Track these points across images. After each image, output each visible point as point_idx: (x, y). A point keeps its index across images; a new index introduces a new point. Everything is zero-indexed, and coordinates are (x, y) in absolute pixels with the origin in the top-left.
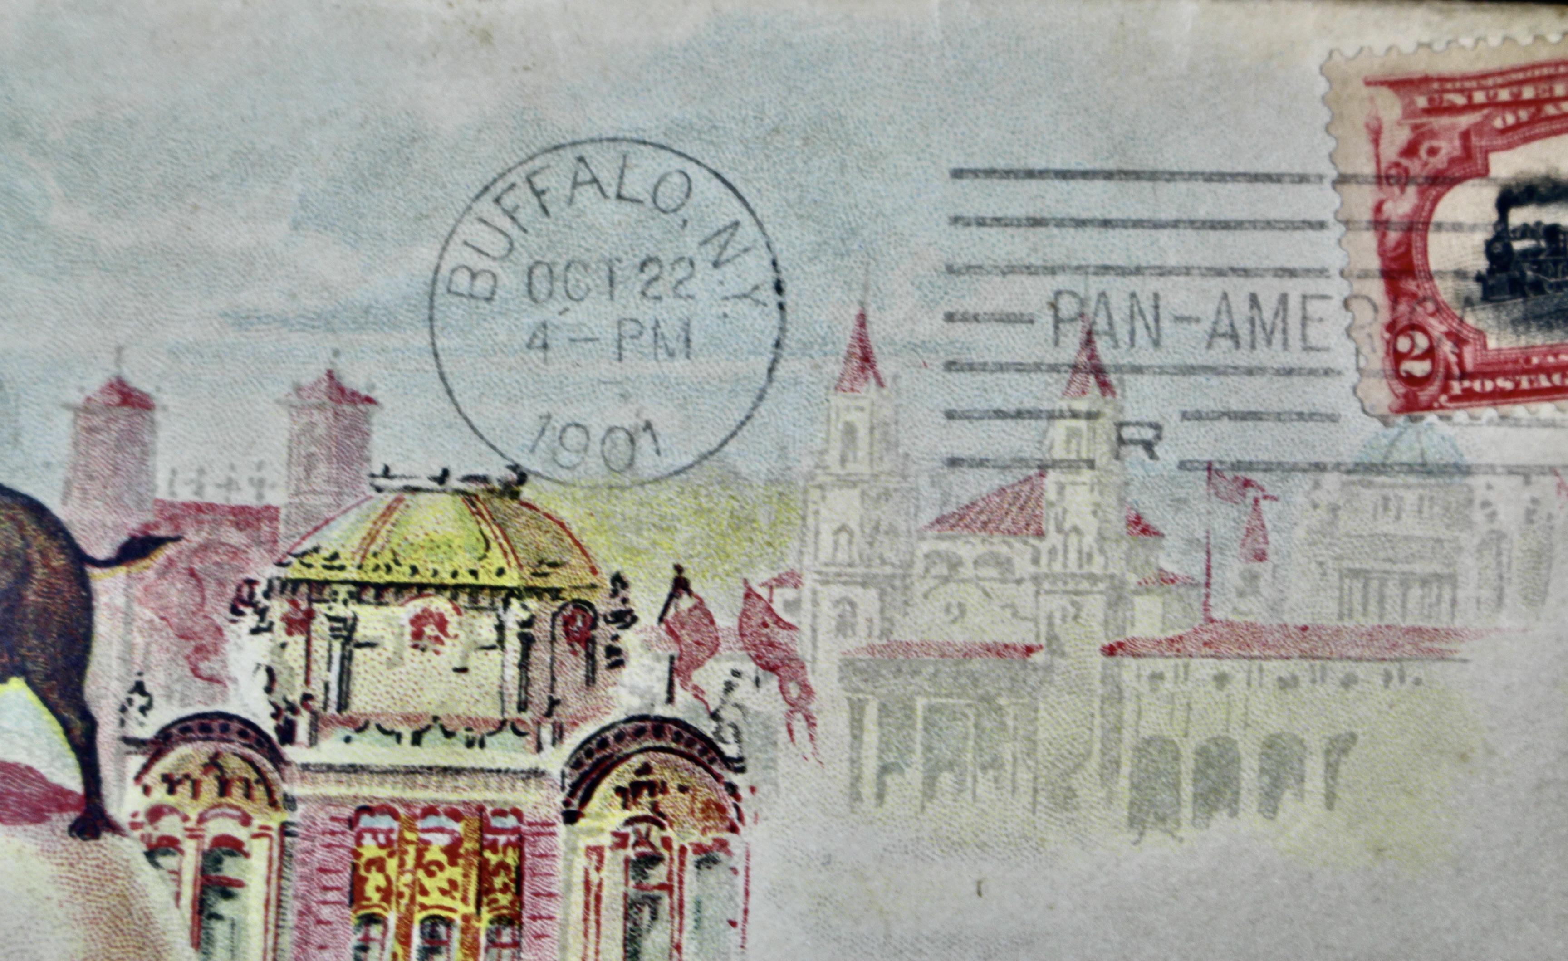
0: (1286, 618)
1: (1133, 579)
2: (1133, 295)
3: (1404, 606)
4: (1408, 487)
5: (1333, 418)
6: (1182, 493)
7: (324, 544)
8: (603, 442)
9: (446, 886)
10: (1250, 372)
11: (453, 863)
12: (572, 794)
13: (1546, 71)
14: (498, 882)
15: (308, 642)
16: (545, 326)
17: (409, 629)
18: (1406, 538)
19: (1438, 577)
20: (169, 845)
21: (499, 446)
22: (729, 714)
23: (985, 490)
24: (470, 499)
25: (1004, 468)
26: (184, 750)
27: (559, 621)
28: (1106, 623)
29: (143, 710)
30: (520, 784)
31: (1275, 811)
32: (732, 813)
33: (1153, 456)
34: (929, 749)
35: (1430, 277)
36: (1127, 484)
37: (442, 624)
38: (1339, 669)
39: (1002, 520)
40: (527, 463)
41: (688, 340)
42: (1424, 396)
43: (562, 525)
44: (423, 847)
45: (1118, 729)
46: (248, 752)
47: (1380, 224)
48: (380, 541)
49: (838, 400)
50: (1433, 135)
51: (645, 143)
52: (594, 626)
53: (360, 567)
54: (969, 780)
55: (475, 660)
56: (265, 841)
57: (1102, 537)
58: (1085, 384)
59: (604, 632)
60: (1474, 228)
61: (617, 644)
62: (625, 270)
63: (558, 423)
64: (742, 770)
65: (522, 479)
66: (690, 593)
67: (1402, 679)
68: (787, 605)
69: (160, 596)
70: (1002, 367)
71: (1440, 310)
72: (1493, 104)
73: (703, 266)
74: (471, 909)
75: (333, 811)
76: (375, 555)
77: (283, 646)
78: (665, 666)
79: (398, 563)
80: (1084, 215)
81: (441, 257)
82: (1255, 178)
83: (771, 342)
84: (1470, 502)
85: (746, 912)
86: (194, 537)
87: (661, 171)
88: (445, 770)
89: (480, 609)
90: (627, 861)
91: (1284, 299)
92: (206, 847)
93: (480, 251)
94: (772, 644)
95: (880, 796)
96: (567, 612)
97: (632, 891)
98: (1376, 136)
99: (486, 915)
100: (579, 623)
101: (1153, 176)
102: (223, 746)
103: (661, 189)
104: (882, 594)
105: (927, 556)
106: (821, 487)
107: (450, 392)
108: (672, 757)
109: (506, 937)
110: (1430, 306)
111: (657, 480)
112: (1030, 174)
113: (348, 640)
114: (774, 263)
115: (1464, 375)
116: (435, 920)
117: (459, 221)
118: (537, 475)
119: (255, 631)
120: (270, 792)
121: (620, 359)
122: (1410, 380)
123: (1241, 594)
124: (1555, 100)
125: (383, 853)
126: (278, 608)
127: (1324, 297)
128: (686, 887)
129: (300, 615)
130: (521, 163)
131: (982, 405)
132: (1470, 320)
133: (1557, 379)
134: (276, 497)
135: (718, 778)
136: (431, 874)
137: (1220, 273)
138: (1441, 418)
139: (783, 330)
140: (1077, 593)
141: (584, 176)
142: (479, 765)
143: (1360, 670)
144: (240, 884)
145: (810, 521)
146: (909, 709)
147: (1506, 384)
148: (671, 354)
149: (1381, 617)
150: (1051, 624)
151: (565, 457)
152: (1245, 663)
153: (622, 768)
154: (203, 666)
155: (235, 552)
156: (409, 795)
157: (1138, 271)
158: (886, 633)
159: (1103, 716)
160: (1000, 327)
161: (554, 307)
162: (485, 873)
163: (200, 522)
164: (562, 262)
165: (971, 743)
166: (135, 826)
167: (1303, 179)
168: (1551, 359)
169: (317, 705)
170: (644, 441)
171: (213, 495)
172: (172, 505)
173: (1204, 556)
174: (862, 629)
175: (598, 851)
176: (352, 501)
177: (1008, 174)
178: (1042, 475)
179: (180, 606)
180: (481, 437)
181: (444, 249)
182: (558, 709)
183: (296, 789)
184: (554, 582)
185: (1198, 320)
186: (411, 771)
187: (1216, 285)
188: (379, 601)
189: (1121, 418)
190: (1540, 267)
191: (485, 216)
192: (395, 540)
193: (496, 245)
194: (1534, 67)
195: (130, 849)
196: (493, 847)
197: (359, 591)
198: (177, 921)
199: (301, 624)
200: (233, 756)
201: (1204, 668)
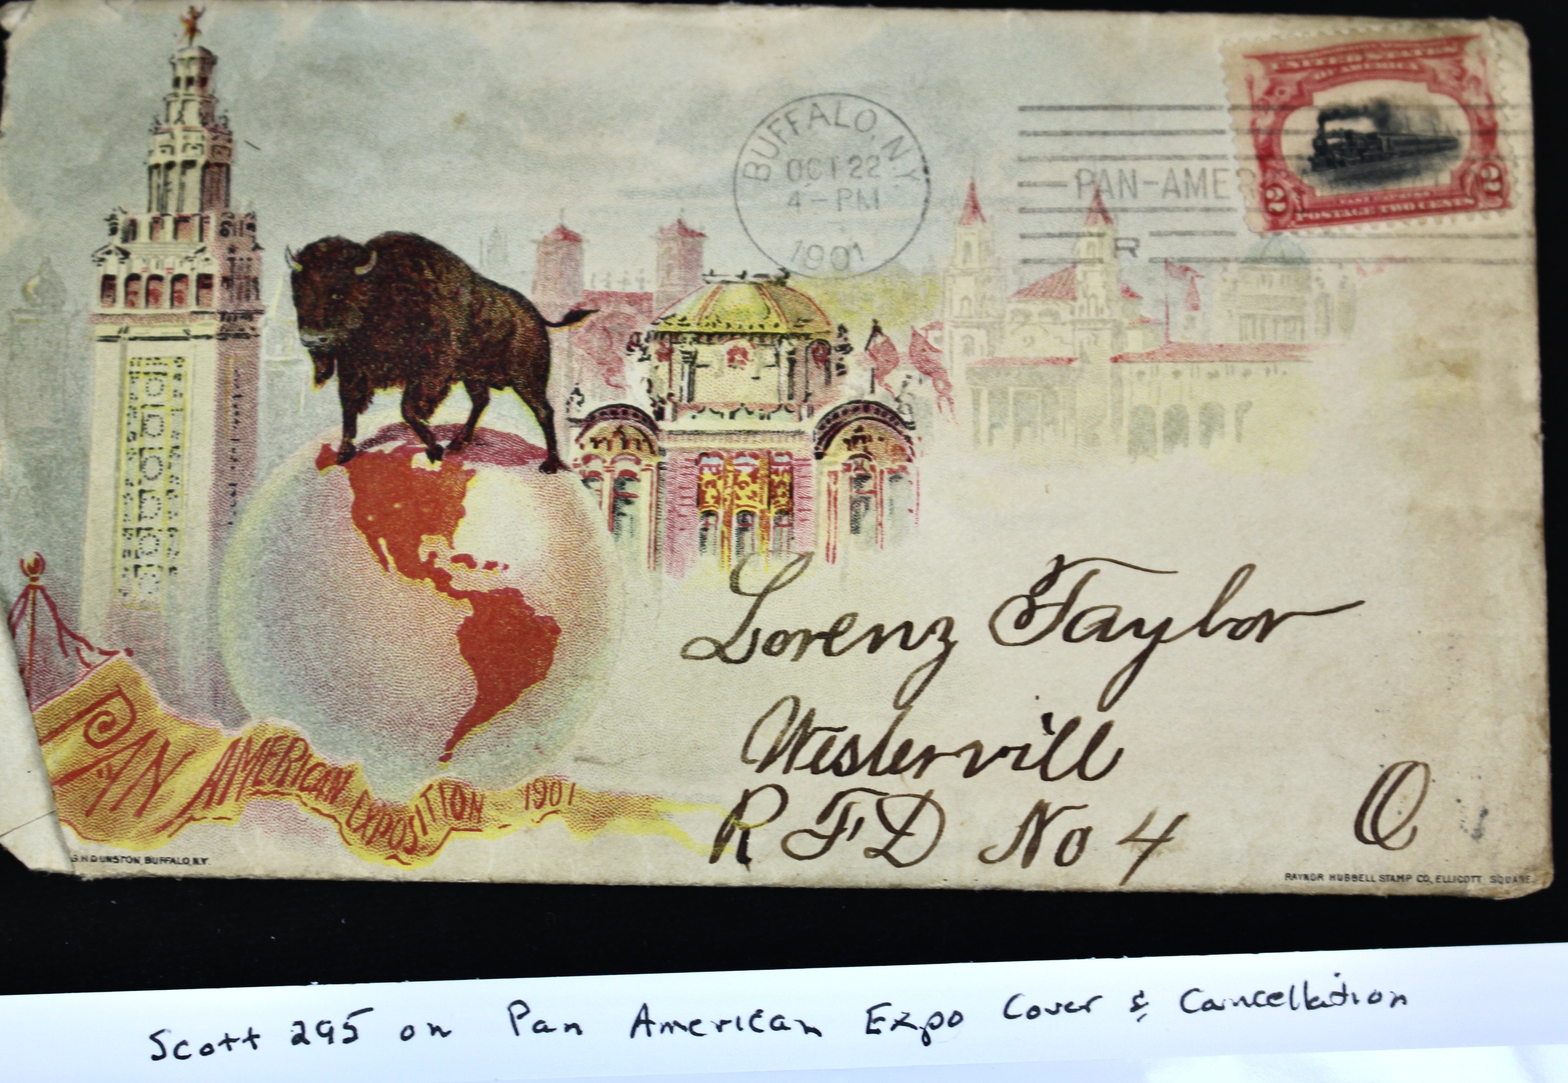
0: (1212, 341)
1: (1126, 321)
2: (1121, 171)
3: (1275, 333)
4: (1275, 270)
5: (1233, 234)
6: (1151, 275)
7: (678, 312)
8: (831, 255)
9: (750, 494)
10: (1187, 210)
11: (754, 482)
12: (819, 443)
13: (1342, 49)
14: (780, 491)
15: (670, 365)
16: (797, 193)
17: (726, 357)
18: (1276, 297)
19: (1294, 318)
20: (595, 476)
21: (774, 258)
22: (905, 399)
23: (1043, 275)
24: (758, 286)
25: (1054, 263)
26: (602, 425)
27: (810, 351)
28: (1112, 346)
29: (580, 403)
30: (790, 439)
31: (1208, 444)
32: (909, 452)
33: (1134, 255)
34: (1016, 415)
35: (1283, 158)
36: (1121, 271)
37: (745, 354)
38: (1240, 367)
39: (1053, 291)
40: (789, 267)
41: (877, 200)
42: (1283, 221)
43: (810, 299)
44: (737, 474)
45: (1121, 402)
46: (639, 425)
47: (1254, 131)
48: (709, 310)
49: (961, 230)
50: (1281, 83)
51: (849, 95)
52: (829, 353)
53: (698, 324)
54: (1039, 431)
55: (764, 373)
56: (648, 473)
57: (1108, 300)
58: (1096, 218)
59: (835, 356)
60: (1306, 133)
61: (842, 363)
62: (841, 163)
63: (806, 245)
64: (913, 429)
65: (787, 275)
66: (882, 334)
67: (1276, 371)
68: (937, 340)
69: (587, 342)
70: (1050, 211)
71: (1289, 176)
72: (1314, 67)
73: (884, 160)
74: (765, 506)
75: (687, 456)
76: (707, 317)
77: (657, 367)
78: (868, 375)
79: (719, 322)
80: (1092, 129)
81: (739, 158)
82: (1185, 108)
83: (921, 199)
84: (1309, 278)
85: (918, 504)
86: (606, 310)
87: (859, 110)
88: (749, 432)
89: (766, 345)
90: (851, 478)
91: (1203, 171)
92: (616, 476)
93: (760, 154)
94: (928, 361)
95: (990, 441)
96: (814, 346)
97: (854, 495)
98: (1250, 84)
99: (774, 510)
100: (821, 352)
101: (1130, 108)
102: (625, 422)
103: (860, 120)
104: (988, 332)
105: (1012, 311)
106: (952, 276)
107: (746, 230)
108: (875, 422)
109: (785, 521)
110: (1284, 174)
111: (862, 274)
112: (1062, 108)
113: (692, 363)
114: (923, 158)
115: (1304, 210)
116: (745, 513)
117: (749, 138)
118: (796, 273)
119: (641, 360)
120: (651, 446)
121: (840, 210)
122: (1274, 213)
123: (1186, 328)
124: (1347, 64)
125: (715, 478)
126: (653, 347)
127: (1225, 170)
128: (884, 491)
129: (665, 351)
130: (783, 107)
131: (1040, 231)
132: (1306, 181)
133: (1354, 212)
134: (651, 288)
135: (900, 433)
136: (742, 488)
137: (1168, 158)
138: (1293, 233)
139: (929, 193)
140: (1096, 329)
141: (817, 113)
142: (767, 429)
143: (1253, 367)
144: (636, 496)
145: (947, 294)
146: (1004, 394)
147: (1327, 215)
148: (868, 207)
149: (1263, 338)
150: (1081, 346)
151: (811, 263)
152: (1189, 365)
153: (847, 428)
154: (613, 380)
155: (629, 318)
156: (728, 446)
157: (1123, 158)
158: (991, 353)
159: (1113, 395)
160: (1048, 189)
161: (803, 183)
162: (772, 486)
163: (609, 302)
164: (806, 159)
165: (1040, 411)
166: (576, 466)
167: (1211, 108)
168: (1351, 201)
169: (676, 399)
170: (854, 254)
171: (616, 287)
172: (593, 293)
173: (1163, 308)
174: (978, 351)
175: (835, 474)
176: (694, 289)
177: (1051, 108)
178: (1074, 267)
179: (600, 347)
180: (764, 254)
181: (741, 153)
182: (810, 398)
183: (665, 444)
184: (806, 330)
185: (1157, 183)
186: (729, 433)
187: (1167, 165)
188: (709, 342)
189: (1118, 236)
190: (1342, 153)
191: (763, 135)
192: (718, 309)
193: (769, 151)
194: (1334, 47)
195: (573, 478)
196: (776, 473)
197: (698, 337)
198: (600, 517)
199: (666, 355)
200: (630, 427)
201: (1167, 368)
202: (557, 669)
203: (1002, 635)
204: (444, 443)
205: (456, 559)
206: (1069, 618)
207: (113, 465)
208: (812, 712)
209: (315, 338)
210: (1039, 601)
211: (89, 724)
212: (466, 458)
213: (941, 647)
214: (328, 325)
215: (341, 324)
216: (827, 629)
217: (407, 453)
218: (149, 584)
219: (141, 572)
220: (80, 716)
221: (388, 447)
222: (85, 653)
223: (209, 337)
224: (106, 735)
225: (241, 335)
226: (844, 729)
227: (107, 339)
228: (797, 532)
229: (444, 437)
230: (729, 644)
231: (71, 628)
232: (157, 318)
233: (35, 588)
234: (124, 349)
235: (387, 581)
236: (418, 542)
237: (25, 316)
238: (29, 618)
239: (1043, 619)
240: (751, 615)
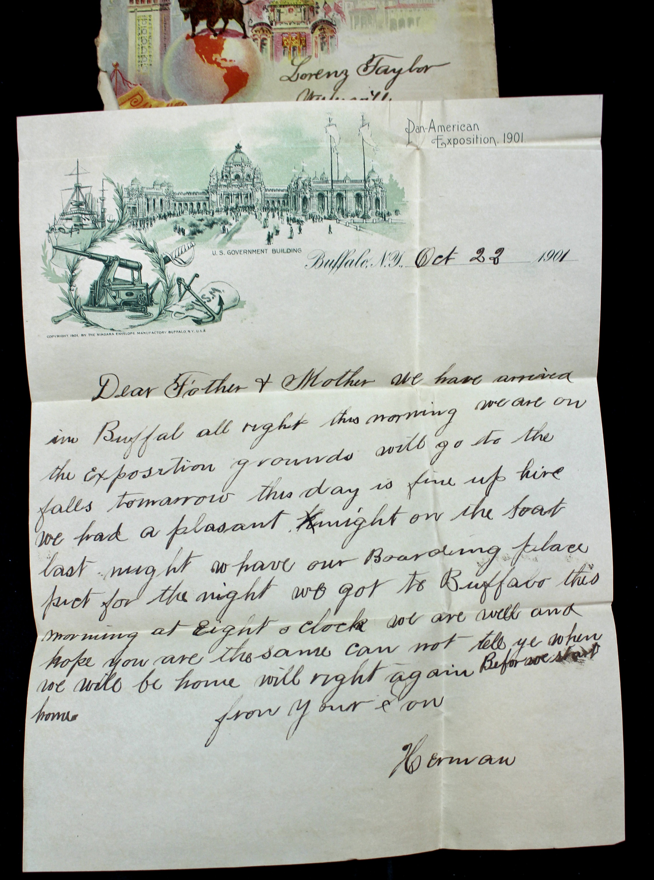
9: (295, 42)
11: (296, 39)
12: (312, 30)
14: (303, 41)
15: (274, 13)
17: (288, 10)
20: (256, 39)
22: (333, 19)
26: (257, 27)
27: (309, 8)
28: (385, 4)
29: (251, 23)
30: (305, 29)
31: (410, 28)
32: (335, 32)
34: (361, 22)
37: (293, 10)
38: (417, 9)
44: (292, 38)
45: (388, 18)
46: (267, 27)
53: (280, 3)
54: (367, 25)
55: (298, 14)
56: (269, 38)
59: (315, 10)
61: (317, 11)
64: (335, 26)
66: (327, 4)
67: (426, 10)
69: (253, 8)
74: (299, 45)
75: (279, 34)
77: (270, 13)
78: (324, 13)
85: (337, 44)
88: (294, 28)
89: (298, 7)
90: (321, 38)
92: (261, 39)
94: (339, 10)
95: (355, 28)
97: (321, 42)
99: (301, 46)
100: (312, 8)
102: (263, 26)
108: (326, 25)
109: (304, 48)
113: (279, 12)
116: (294, 47)
119: (266, 12)
120: (270, 32)
125: (286, 39)
126: (269, 9)
128: (329, 41)
135: (332, 27)
136: (293, 41)
142: (299, 27)
143: (420, 9)
144: (266, 44)
146: (358, 17)
150: (377, 5)
152: (404, 9)
153: (319, 26)
154: (260, 17)
155: (263, 2)
156: (289, 31)
158: (354, 8)
159: (385, 16)
162: (301, 40)
165: (367, 21)
166: (251, 37)
169: (276, 21)
175: (316, 37)
179: (256, 9)
182: (310, 19)
183: (274, 31)
184: (308, 3)
186: (289, 28)
188: (283, 7)
195: (251, 40)
196: (302, 37)
197: (281, 6)
198: (258, 49)
199: (273, 10)
200: (265, 28)
201: (399, 10)
202: (248, 84)
203: (360, 73)
204: (218, 33)
205: (222, 59)
206: (376, 69)
207: (134, 41)
208: (313, 92)
209: (184, 9)
210: (369, 65)
211: (131, 101)
212: (224, 36)
213: (345, 76)
214: (187, 6)
215: (191, 6)
216: (316, 73)
217: (208, 35)
218: (145, 68)
219: (143, 66)
220: (129, 99)
221: (204, 34)
222: (130, 85)
223: (157, 10)
224: (136, 104)
225: (165, 9)
226: (321, 96)
227: (132, 12)
228: (307, 51)
229: (218, 31)
230: (292, 76)
231: (126, 79)
232: (144, 6)
233: (116, 70)
234: (136, 14)
235: (205, 65)
236: (212, 56)
237: (111, 7)
238: (115, 77)
239: (370, 69)
240: (297, 70)
